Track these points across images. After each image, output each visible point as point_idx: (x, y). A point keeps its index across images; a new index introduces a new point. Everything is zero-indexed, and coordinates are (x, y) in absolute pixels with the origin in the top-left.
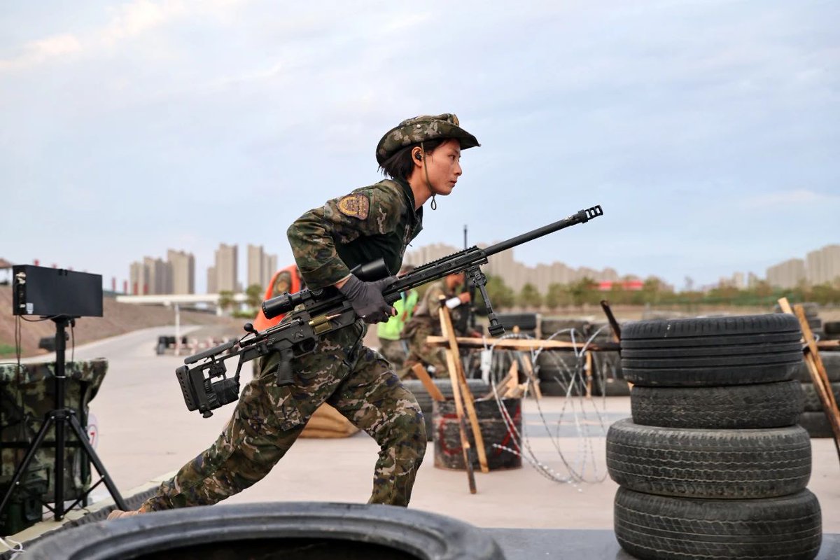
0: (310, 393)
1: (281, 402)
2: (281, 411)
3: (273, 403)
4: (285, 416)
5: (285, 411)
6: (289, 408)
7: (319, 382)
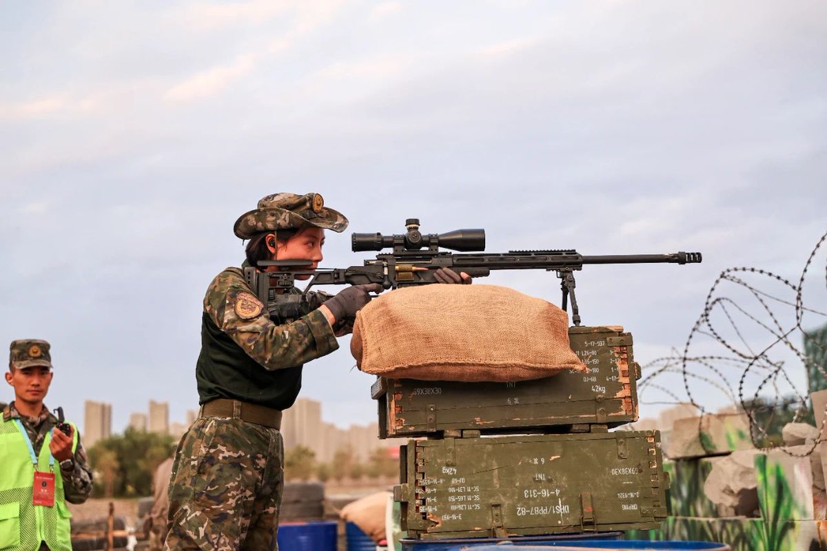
0: (228, 511)
1: (202, 531)
2: (206, 543)
3: (194, 537)
4: (213, 547)
5: (211, 541)
6: (214, 536)
7: (233, 497)
